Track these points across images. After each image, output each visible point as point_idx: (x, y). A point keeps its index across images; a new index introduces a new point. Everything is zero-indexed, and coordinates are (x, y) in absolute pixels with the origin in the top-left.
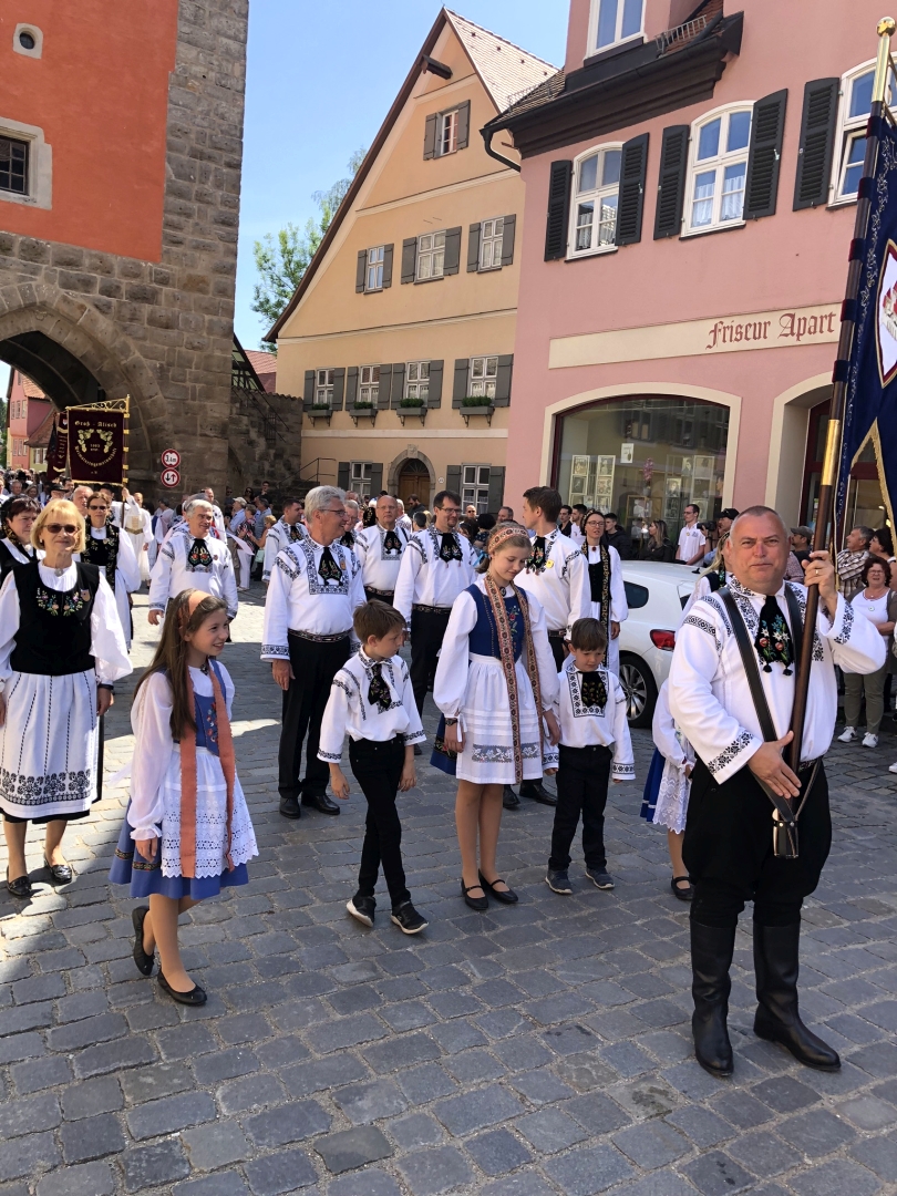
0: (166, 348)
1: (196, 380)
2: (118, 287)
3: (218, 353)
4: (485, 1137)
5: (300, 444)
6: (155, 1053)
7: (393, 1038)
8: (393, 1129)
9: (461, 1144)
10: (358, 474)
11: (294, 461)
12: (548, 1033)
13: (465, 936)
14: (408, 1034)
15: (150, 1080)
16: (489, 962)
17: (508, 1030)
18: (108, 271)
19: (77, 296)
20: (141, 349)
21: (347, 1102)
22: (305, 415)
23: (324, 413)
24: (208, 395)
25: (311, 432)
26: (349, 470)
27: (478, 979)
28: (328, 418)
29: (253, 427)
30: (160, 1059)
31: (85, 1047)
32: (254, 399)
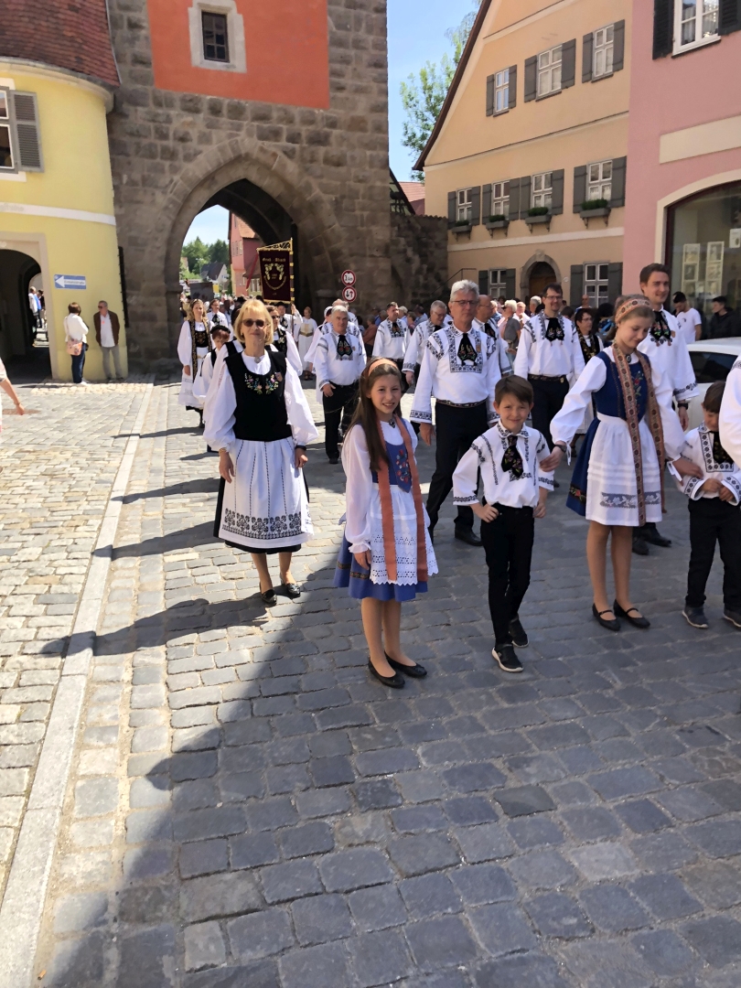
0: (339, 183)
1: (363, 209)
2: (299, 134)
3: (378, 184)
4: (631, 804)
5: (446, 257)
6: (371, 718)
7: (550, 724)
8: (555, 789)
9: (611, 807)
10: (495, 280)
11: (442, 273)
12: (682, 730)
13: (606, 652)
14: (563, 723)
15: (369, 736)
16: (627, 672)
17: (647, 726)
18: (291, 121)
19: (270, 145)
20: (321, 186)
21: (517, 767)
22: (450, 232)
23: (464, 228)
24: (373, 220)
25: (457, 247)
26: (487, 277)
27: (619, 685)
28: (469, 232)
29: (409, 246)
30: (374, 722)
31: (322, 709)
32: (409, 222)
